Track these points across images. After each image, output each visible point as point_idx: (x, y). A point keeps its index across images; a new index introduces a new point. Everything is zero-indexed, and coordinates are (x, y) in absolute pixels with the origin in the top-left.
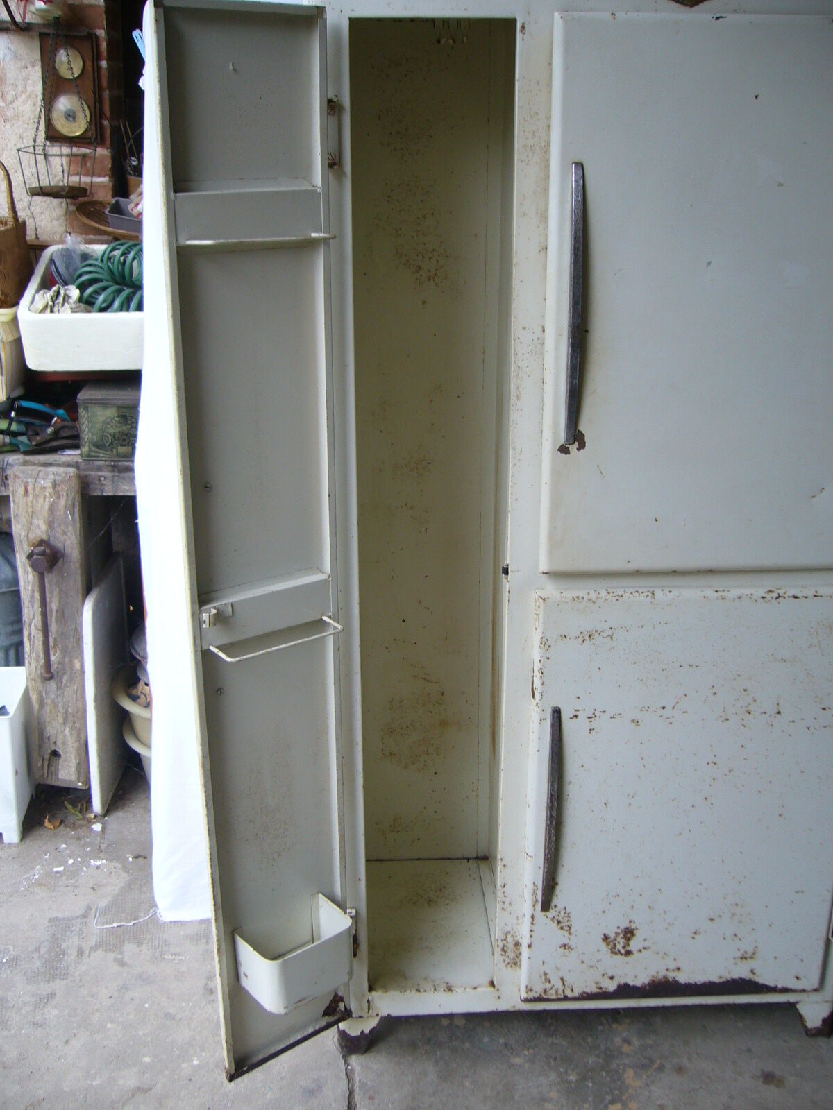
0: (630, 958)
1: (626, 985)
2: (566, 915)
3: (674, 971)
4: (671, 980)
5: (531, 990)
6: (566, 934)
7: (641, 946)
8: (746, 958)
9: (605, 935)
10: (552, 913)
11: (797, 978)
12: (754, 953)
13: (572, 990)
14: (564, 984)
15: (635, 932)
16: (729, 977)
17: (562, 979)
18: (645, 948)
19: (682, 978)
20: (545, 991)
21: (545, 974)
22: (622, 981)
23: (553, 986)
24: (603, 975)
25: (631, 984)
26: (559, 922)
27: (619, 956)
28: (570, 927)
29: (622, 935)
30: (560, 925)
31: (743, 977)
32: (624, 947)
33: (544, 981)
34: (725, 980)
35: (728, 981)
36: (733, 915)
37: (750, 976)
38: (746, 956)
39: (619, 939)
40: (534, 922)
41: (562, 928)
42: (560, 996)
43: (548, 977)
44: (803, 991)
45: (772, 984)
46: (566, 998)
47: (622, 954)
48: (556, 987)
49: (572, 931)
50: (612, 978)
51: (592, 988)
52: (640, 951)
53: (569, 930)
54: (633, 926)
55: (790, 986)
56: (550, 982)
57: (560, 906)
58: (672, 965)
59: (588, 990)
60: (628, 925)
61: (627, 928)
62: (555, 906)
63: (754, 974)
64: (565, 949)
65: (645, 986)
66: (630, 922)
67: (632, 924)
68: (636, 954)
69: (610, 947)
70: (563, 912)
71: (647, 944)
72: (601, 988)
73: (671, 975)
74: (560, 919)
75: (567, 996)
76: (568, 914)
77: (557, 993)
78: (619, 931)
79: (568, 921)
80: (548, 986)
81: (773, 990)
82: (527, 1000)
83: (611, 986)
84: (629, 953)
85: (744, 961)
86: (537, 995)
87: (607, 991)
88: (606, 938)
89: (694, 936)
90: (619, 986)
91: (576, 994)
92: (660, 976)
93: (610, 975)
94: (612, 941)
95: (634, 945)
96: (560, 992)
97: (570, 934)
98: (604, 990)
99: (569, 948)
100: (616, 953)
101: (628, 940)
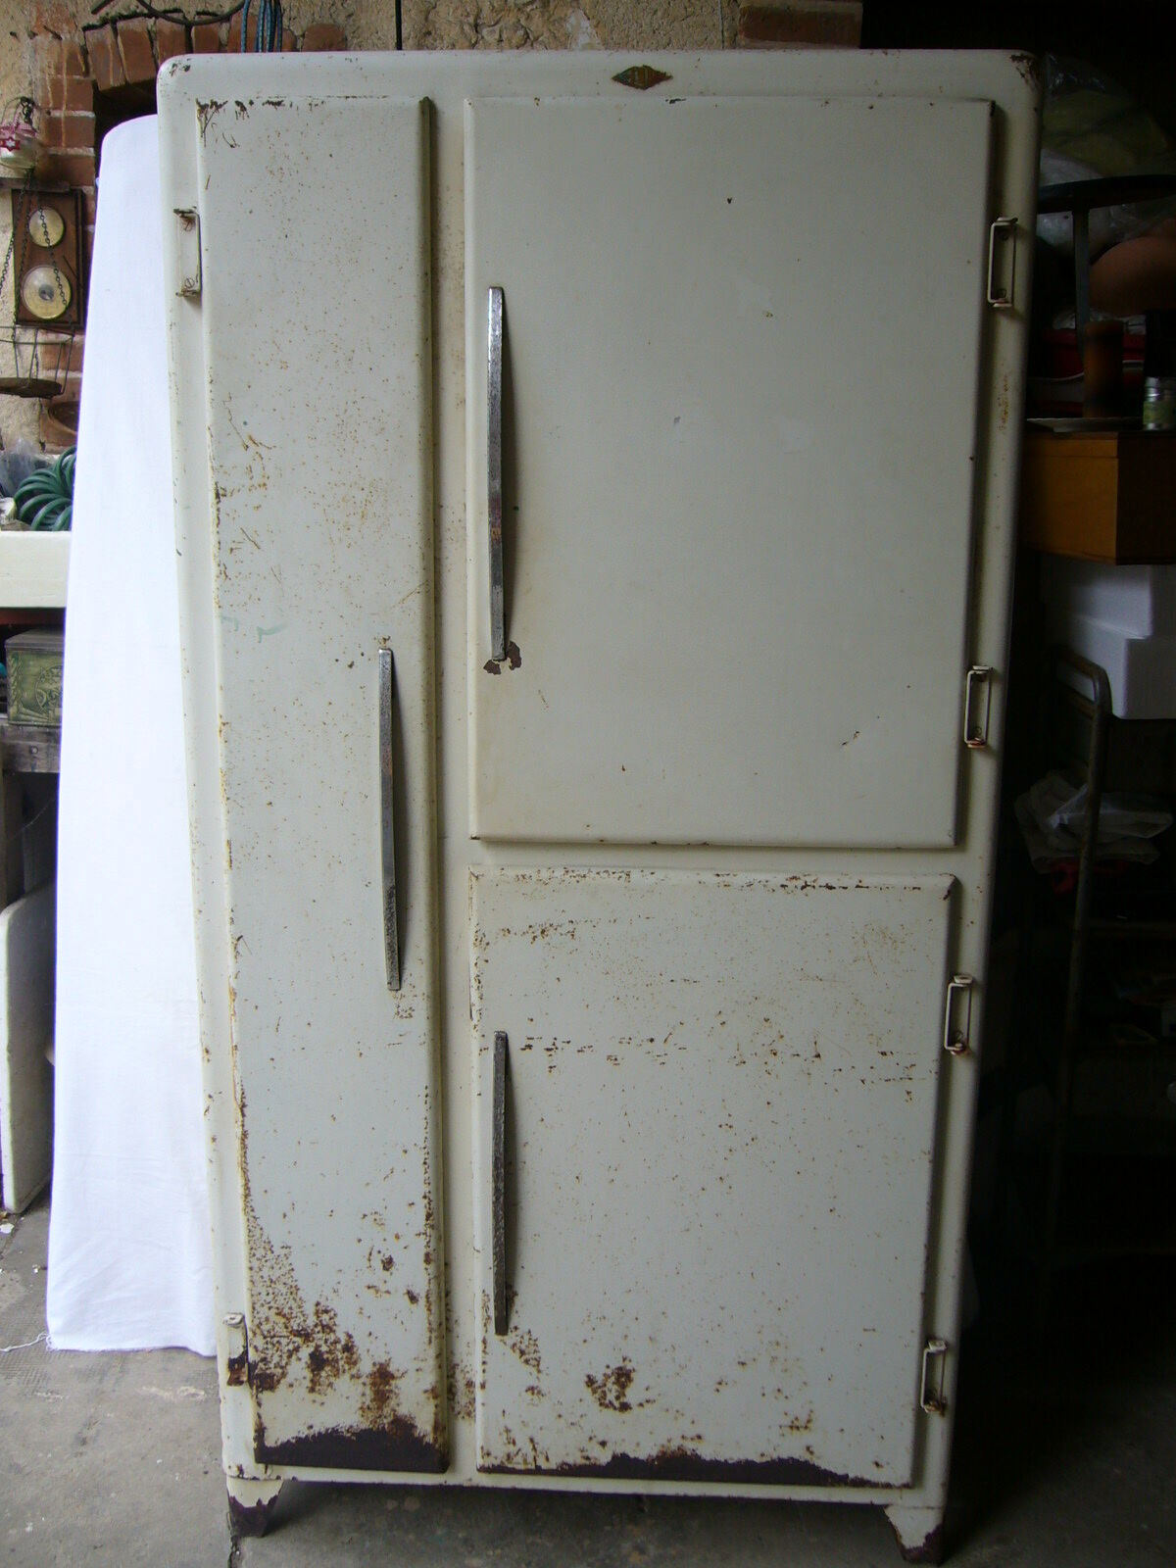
0: (627, 1415)
1: (624, 1456)
2: (531, 1342)
3: (692, 1439)
4: (689, 1453)
5: (488, 1454)
6: (534, 1371)
7: (643, 1396)
8: (798, 1428)
9: (589, 1377)
10: (511, 1338)
11: (877, 1464)
12: (809, 1421)
13: (547, 1459)
14: (534, 1449)
15: (633, 1375)
16: (775, 1456)
17: (532, 1440)
18: (647, 1401)
19: (707, 1452)
20: (509, 1456)
21: (508, 1431)
22: (619, 1451)
23: (520, 1450)
24: (591, 1439)
25: (632, 1456)
26: (522, 1353)
27: (611, 1410)
28: (538, 1361)
29: (613, 1379)
30: (524, 1357)
31: (796, 1456)
32: (618, 1398)
33: (506, 1442)
34: (769, 1459)
35: (773, 1461)
36: (774, 1359)
37: (804, 1456)
38: (796, 1423)
39: (609, 1385)
40: (487, 1350)
41: (527, 1362)
42: (529, 1467)
43: (512, 1435)
44: (888, 1486)
45: (840, 1471)
46: (538, 1471)
47: (615, 1408)
48: (524, 1451)
49: (541, 1367)
50: (603, 1444)
51: (576, 1459)
52: (641, 1405)
53: (538, 1365)
54: (629, 1366)
55: (867, 1477)
56: (514, 1443)
57: (523, 1328)
58: (691, 1432)
59: (570, 1460)
60: (621, 1364)
61: (620, 1369)
62: (516, 1328)
63: (812, 1453)
64: (533, 1394)
65: (653, 1460)
66: (624, 1360)
67: (627, 1362)
68: (636, 1410)
69: (597, 1395)
70: (526, 1337)
71: (648, 1395)
72: (588, 1458)
73: (689, 1446)
74: (523, 1347)
75: (540, 1467)
76: (535, 1340)
77: (525, 1461)
78: (609, 1372)
79: (535, 1351)
80: (512, 1449)
81: (841, 1481)
82: (483, 1469)
83: (604, 1457)
84: (625, 1407)
85: (795, 1431)
86: (497, 1462)
87: (598, 1463)
88: (590, 1381)
89: (719, 1387)
90: (614, 1457)
91: (553, 1465)
92: (674, 1446)
93: (601, 1439)
94: (600, 1387)
95: (632, 1395)
96: (530, 1459)
97: (539, 1371)
98: (592, 1461)
99: (539, 1392)
100: (607, 1406)
101: (623, 1386)
